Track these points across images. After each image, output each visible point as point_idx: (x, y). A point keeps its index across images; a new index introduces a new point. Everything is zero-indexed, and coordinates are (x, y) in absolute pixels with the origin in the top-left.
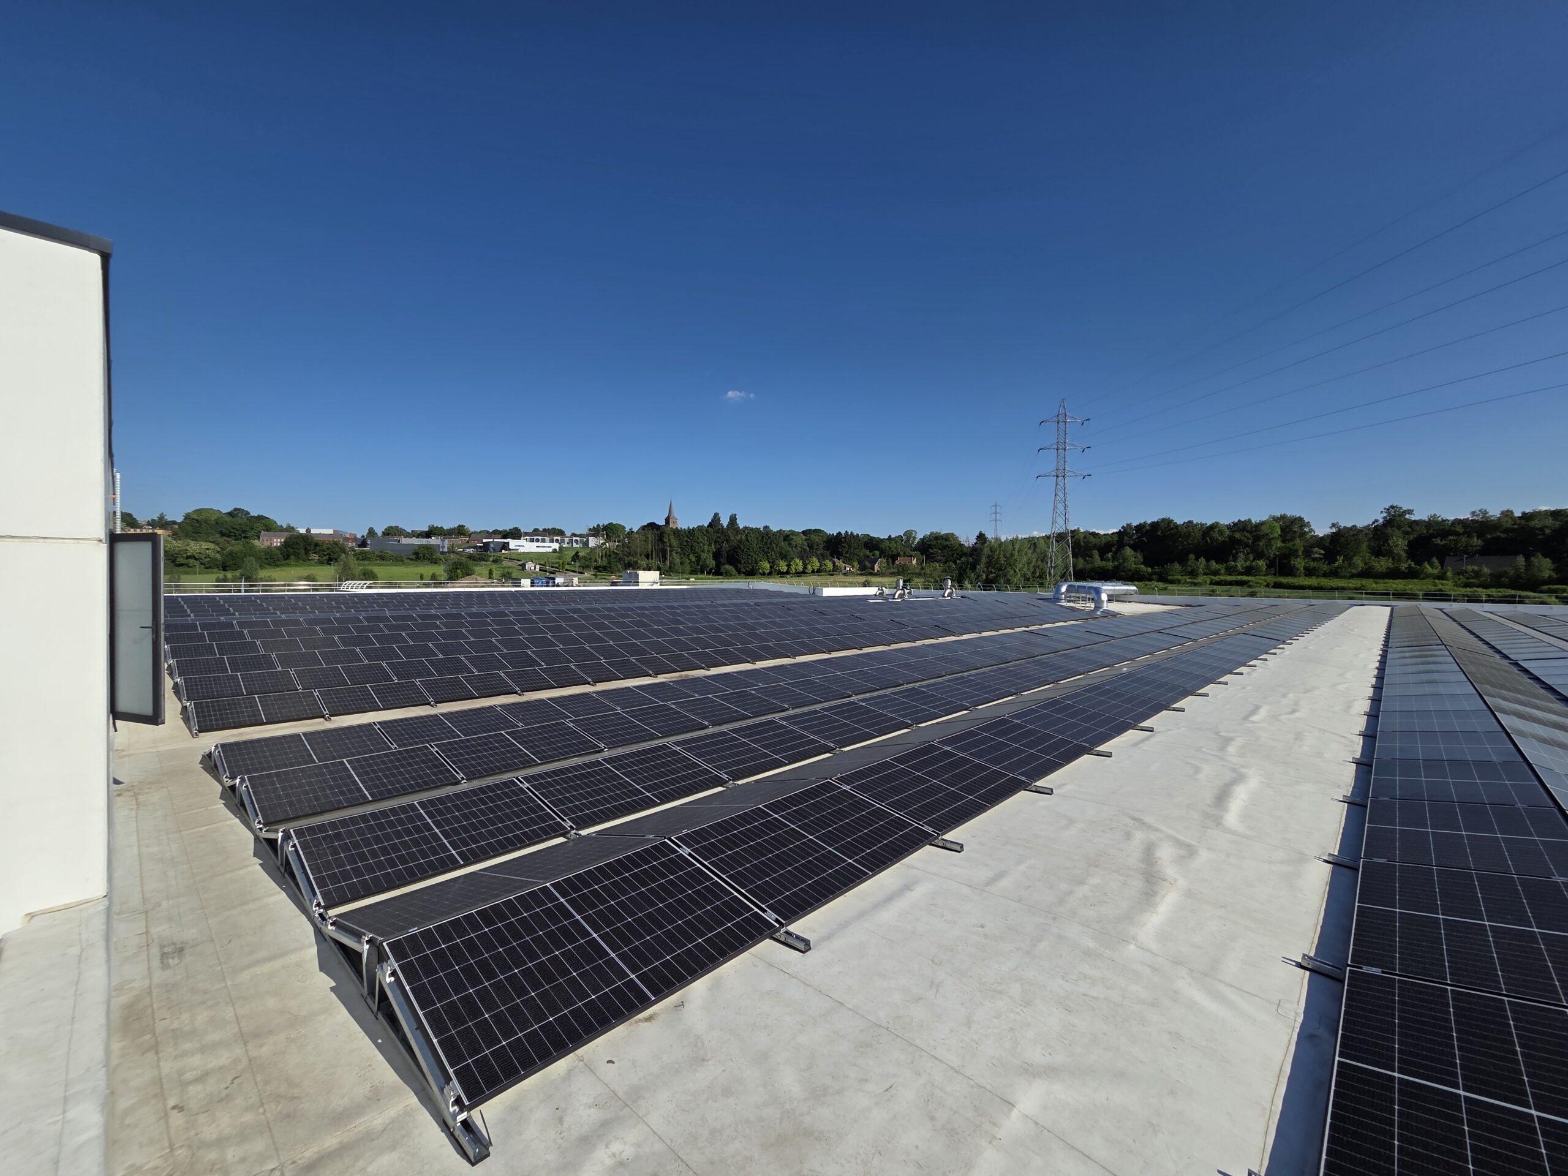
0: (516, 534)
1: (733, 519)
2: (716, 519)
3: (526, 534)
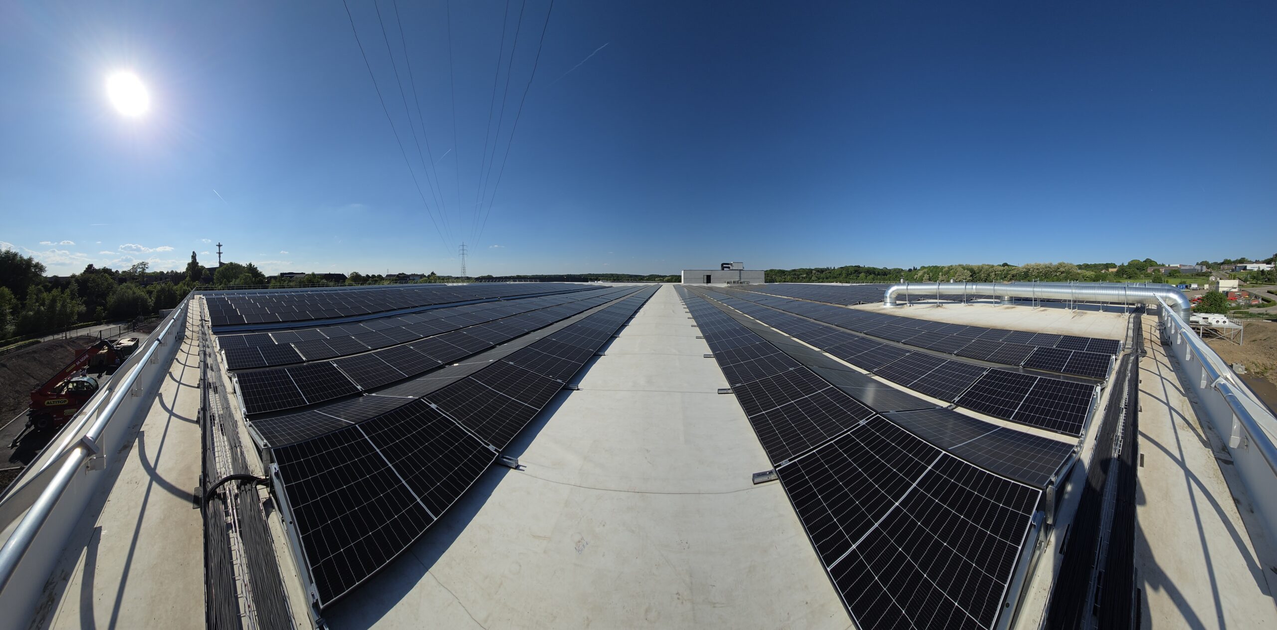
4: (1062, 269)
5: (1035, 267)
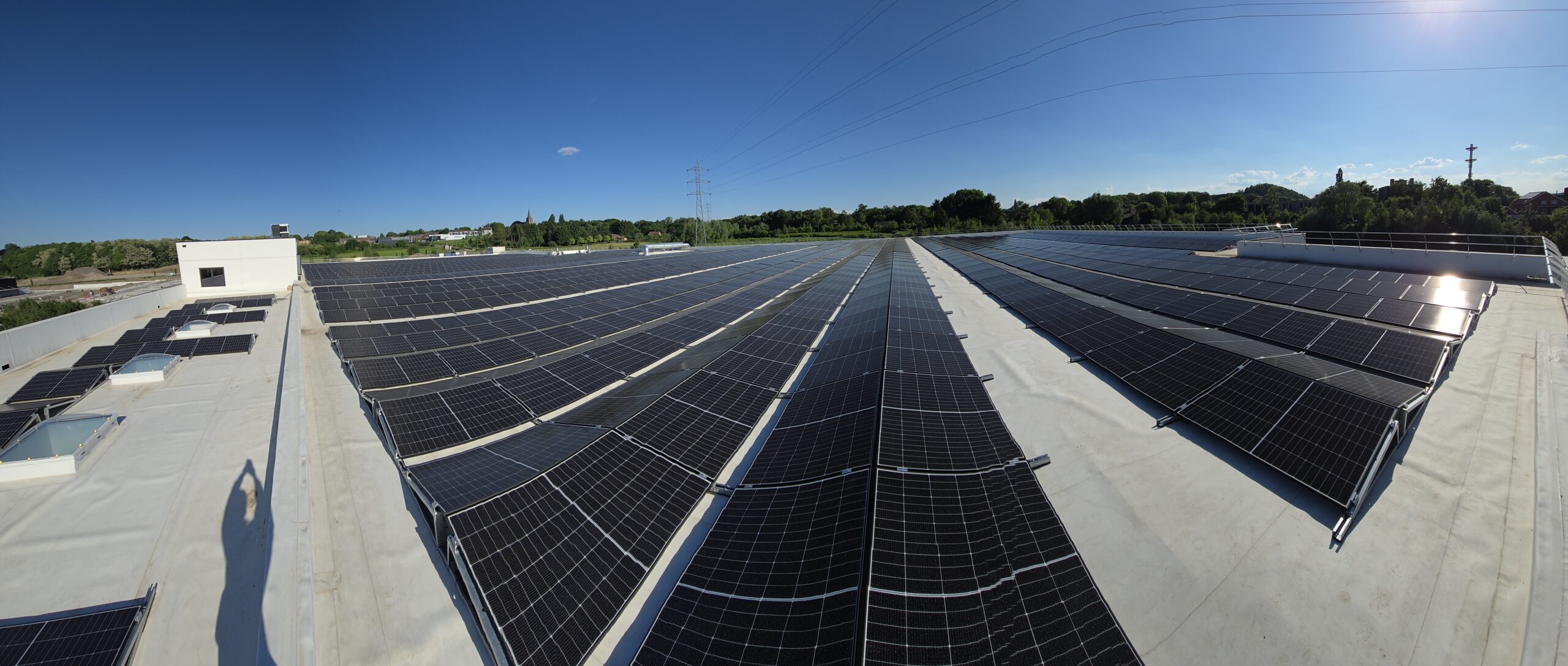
0: (446, 231)
1: (561, 217)
2: (552, 218)
3: (451, 231)
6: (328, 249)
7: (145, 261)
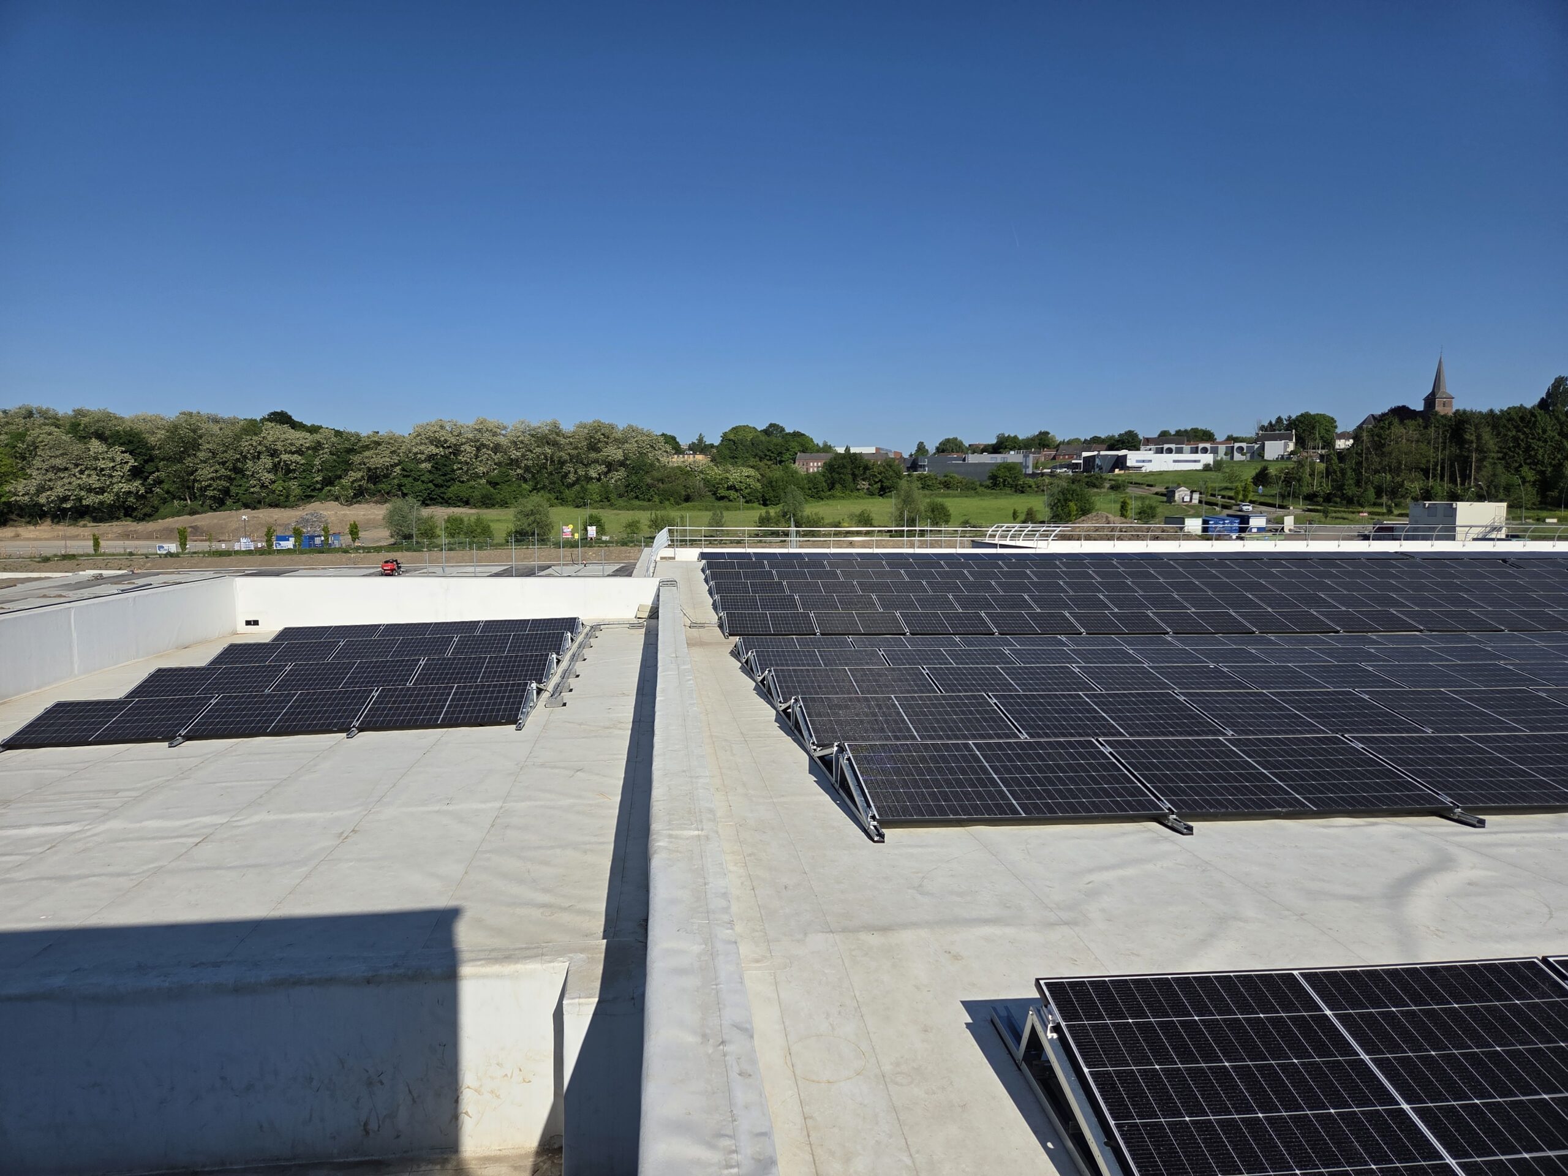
0: (1137, 441)
3: (1153, 441)
4: (615, 453)
5: (487, 438)
6: (770, 484)
7: (102, 491)
